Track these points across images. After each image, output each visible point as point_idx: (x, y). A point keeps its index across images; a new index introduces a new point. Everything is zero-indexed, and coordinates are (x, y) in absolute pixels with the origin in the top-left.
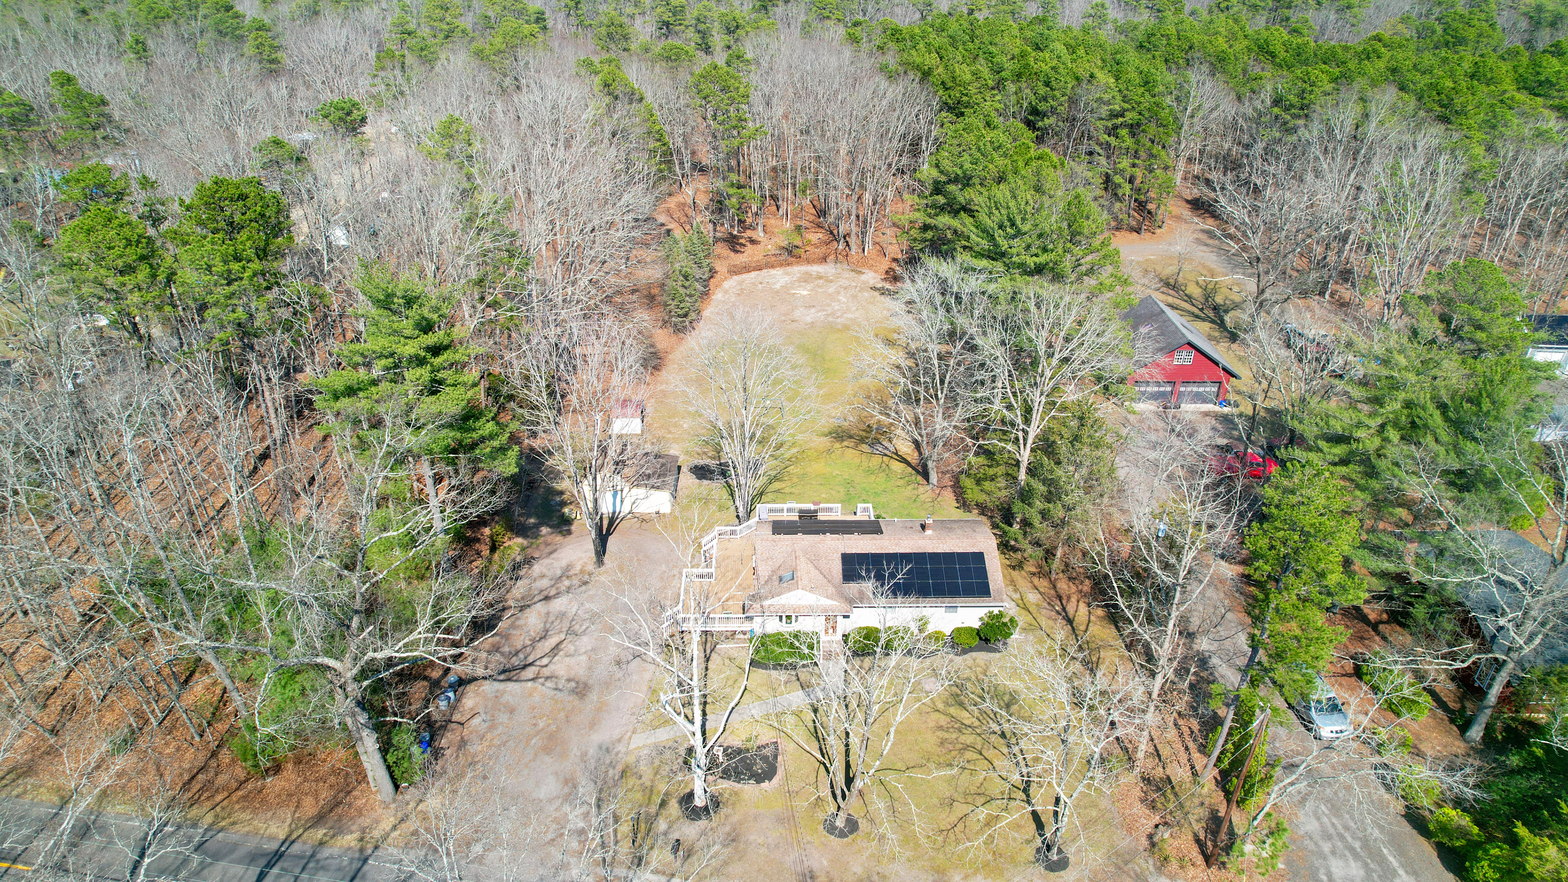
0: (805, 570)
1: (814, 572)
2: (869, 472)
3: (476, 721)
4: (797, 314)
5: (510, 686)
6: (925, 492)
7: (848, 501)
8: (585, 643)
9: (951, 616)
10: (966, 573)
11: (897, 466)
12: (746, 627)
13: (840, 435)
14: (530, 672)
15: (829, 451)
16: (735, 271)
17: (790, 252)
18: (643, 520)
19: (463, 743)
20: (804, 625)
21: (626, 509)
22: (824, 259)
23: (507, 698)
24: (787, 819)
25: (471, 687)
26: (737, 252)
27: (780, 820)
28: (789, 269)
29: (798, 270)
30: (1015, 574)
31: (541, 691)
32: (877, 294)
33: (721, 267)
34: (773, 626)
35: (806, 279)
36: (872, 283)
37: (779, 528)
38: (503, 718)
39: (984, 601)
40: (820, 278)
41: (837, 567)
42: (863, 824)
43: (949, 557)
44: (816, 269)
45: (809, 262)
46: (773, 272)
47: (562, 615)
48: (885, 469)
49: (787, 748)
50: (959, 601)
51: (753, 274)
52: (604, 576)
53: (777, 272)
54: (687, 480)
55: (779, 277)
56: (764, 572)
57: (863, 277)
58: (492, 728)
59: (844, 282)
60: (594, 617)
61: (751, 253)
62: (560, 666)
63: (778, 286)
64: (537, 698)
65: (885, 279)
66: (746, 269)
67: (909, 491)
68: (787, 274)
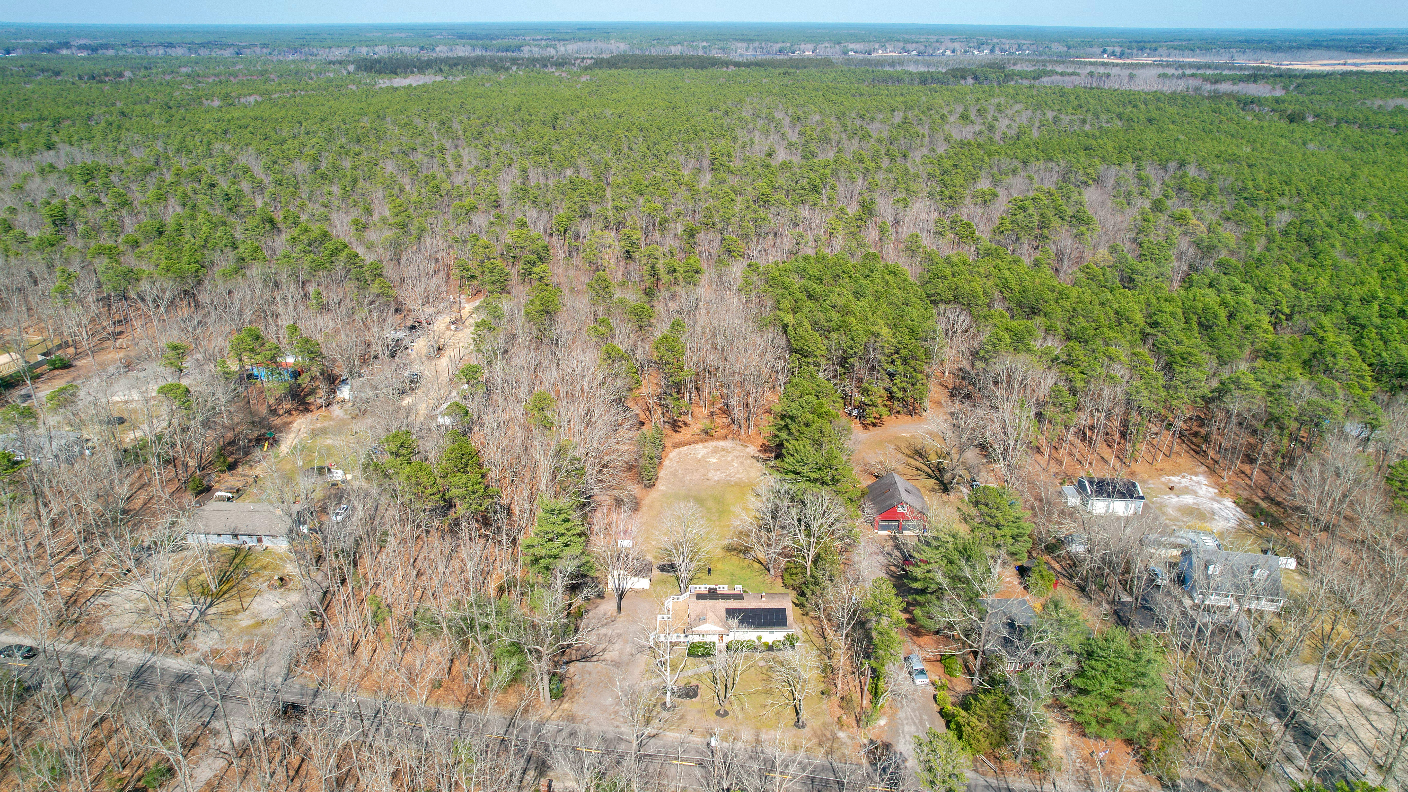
0: (710, 616)
1: (714, 617)
2: (743, 568)
3: (576, 677)
4: (710, 474)
5: (588, 664)
6: (768, 579)
7: (731, 584)
8: (617, 646)
9: (771, 635)
10: (778, 617)
11: (757, 565)
12: (685, 640)
13: (729, 549)
14: (595, 658)
15: (724, 557)
16: (676, 446)
17: (707, 433)
18: (637, 592)
19: (572, 685)
20: (709, 639)
21: (628, 587)
22: (726, 437)
23: (587, 668)
24: (702, 711)
25: (572, 664)
26: (676, 432)
27: (699, 712)
28: (706, 444)
29: (711, 444)
30: (804, 617)
31: (601, 666)
32: (754, 461)
33: (668, 443)
34: (697, 639)
35: (716, 451)
36: (752, 453)
37: (700, 597)
38: (587, 676)
39: (785, 629)
40: (724, 450)
41: (723, 614)
42: (730, 713)
43: (771, 610)
44: (721, 444)
45: (717, 439)
46: (697, 446)
47: (605, 635)
48: (750, 567)
49: (703, 687)
50: (774, 629)
51: (686, 448)
52: (622, 618)
53: (699, 446)
54: (656, 573)
55: (700, 450)
56: (693, 616)
57: (748, 450)
58: (583, 680)
59: (736, 453)
60: (619, 636)
61: (685, 434)
62: (607, 655)
63: (699, 456)
64: (599, 668)
65: (759, 451)
66: (682, 444)
67: (761, 578)
68: (705, 447)
